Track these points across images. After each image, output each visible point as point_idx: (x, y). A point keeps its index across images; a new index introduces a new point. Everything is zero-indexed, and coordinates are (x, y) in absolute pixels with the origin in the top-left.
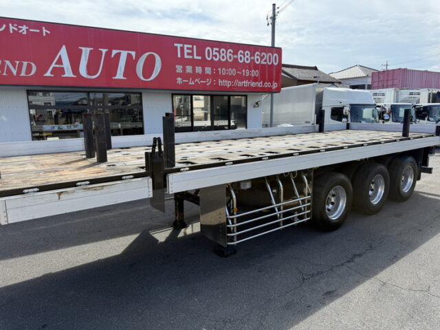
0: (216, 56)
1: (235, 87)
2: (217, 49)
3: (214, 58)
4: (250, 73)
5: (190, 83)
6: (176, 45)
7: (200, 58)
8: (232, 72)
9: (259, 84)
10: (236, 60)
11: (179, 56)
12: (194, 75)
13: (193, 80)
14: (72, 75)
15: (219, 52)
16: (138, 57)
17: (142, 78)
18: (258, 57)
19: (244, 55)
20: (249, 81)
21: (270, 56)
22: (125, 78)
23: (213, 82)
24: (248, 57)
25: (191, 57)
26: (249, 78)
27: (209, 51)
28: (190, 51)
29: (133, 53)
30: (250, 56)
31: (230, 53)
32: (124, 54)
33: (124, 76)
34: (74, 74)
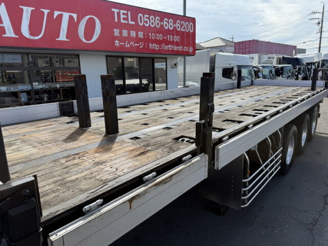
0: (146, 22)
1: (162, 50)
2: (148, 16)
3: (145, 23)
4: (173, 38)
5: (126, 46)
6: (113, 10)
7: (133, 23)
8: (160, 37)
9: (180, 48)
10: (162, 26)
11: (116, 20)
12: (129, 39)
13: (129, 42)
14: (13, 35)
15: (149, 18)
16: (79, 20)
17: (84, 40)
18: (179, 25)
19: (168, 22)
20: (173, 45)
21: (187, 25)
22: (68, 40)
23: (145, 45)
24: (171, 24)
25: (126, 22)
26: (172, 43)
27: (141, 17)
28: (125, 17)
29: (75, 16)
30: (173, 24)
31: (158, 20)
32: (66, 16)
33: (67, 38)
34: (16, 34)
